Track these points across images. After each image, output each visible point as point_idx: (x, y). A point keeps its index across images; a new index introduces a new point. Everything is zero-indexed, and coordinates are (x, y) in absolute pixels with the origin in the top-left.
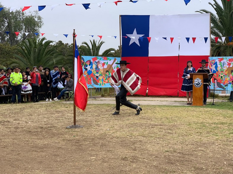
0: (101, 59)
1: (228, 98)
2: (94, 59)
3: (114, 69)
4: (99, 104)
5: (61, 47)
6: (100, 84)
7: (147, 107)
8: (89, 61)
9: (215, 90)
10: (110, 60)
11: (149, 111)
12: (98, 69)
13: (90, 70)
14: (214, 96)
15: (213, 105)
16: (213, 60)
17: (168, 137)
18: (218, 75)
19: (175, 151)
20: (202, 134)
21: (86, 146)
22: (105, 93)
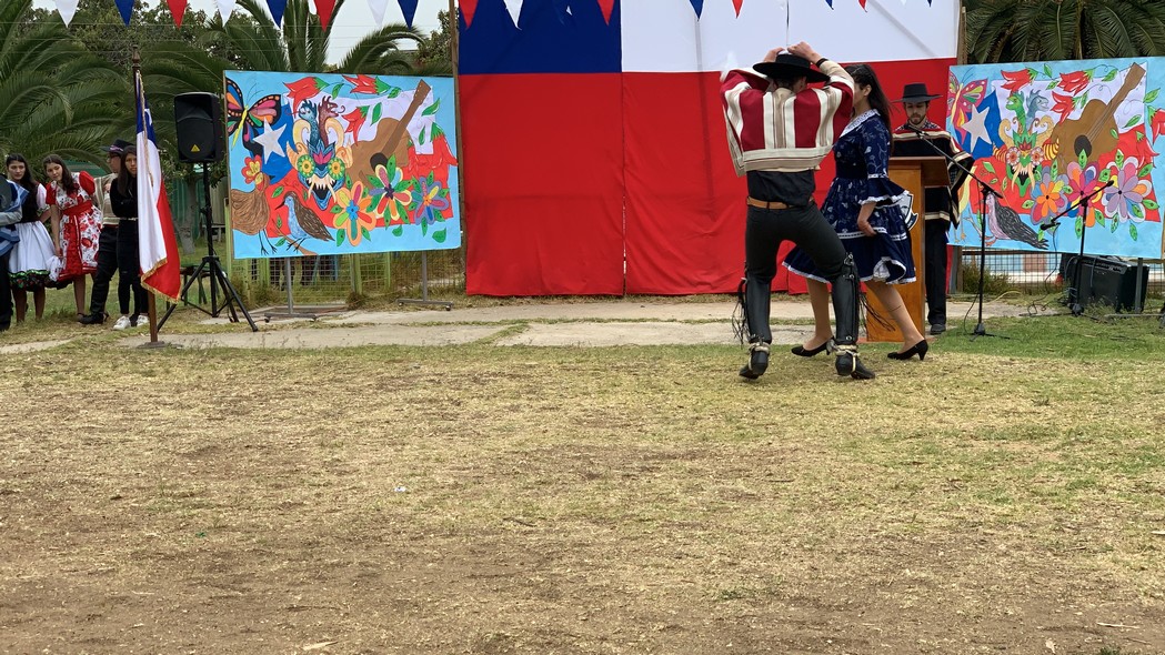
0: (341, 91)
1: (1058, 295)
2: (300, 92)
3: (417, 144)
4: (336, 351)
5: (100, 22)
6: (342, 234)
7: (612, 359)
8: (274, 104)
9: (990, 253)
10: (393, 95)
11: (626, 379)
12: (326, 145)
13: (278, 150)
14: (981, 287)
15: (980, 338)
16: (977, 84)
17: (735, 518)
18: (1003, 170)
19: (773, 594)
20: (918, 495)
21: (271, 582)
22: (367, 287)
